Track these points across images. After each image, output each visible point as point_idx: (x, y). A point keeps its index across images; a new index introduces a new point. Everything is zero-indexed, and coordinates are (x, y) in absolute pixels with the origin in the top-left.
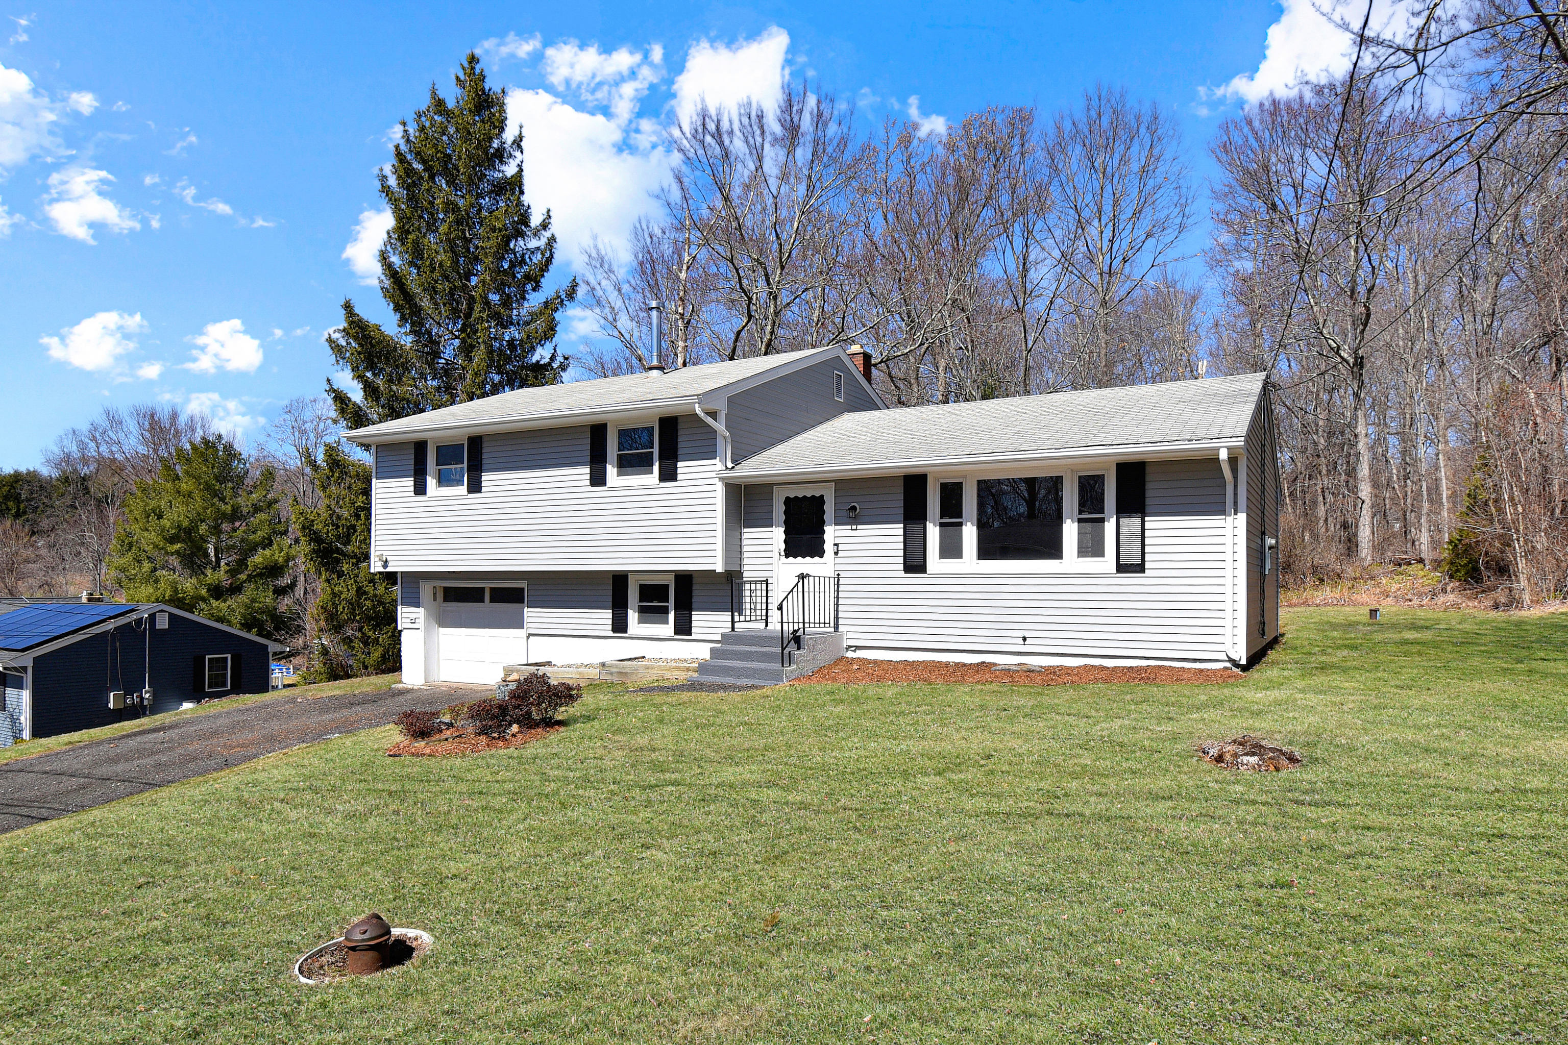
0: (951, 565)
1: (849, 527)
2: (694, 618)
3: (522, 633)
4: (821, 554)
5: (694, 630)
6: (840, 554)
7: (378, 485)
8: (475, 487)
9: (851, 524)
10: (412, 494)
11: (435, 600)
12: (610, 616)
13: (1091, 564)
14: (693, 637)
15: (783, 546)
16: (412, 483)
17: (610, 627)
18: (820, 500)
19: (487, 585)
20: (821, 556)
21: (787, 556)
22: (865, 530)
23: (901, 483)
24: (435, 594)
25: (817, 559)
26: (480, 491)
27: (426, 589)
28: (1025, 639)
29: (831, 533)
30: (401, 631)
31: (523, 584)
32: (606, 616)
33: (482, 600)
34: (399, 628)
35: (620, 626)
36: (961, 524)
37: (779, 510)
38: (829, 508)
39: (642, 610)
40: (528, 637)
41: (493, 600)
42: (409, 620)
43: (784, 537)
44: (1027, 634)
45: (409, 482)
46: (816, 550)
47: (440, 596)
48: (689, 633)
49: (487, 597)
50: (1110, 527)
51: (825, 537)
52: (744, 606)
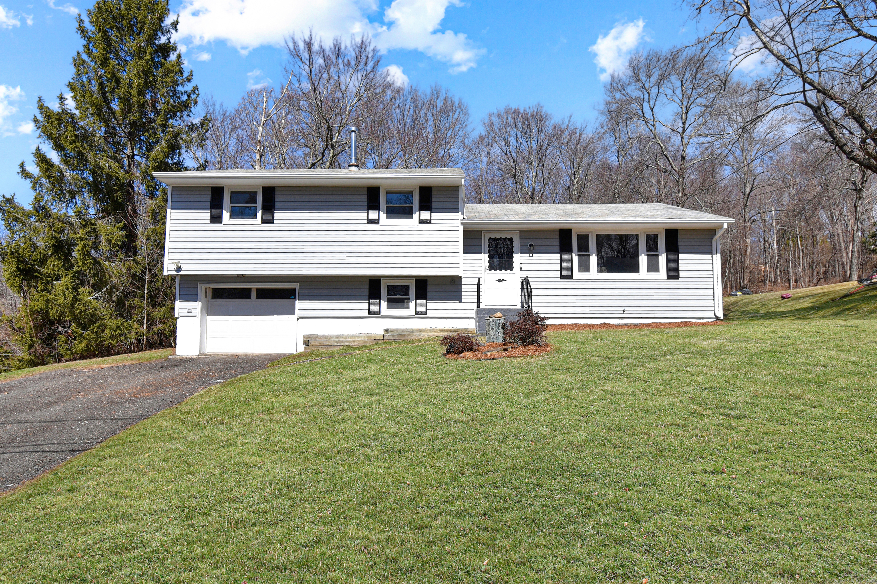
0: (584, 275)
1: (528, 255)
2: (429, 304)
3: (294, 318)
4: (511, 268)
5: (429, 312)
6: (523, 269)
7: (172, 214)
8: (268, 220)
9: (529, 253)
10: (209, 222)
11: (206, 297)
12: (367, 304)
13: (653, 275)
14: (428, 315)
15: (488, 264)
16: (209, 214)
17: (367, 311)
18: (511, 240)
19: (254, 286)
20: (511, 270)
21: (490, 269)
22: (537, 257)
23: (558, 233)
24: (206, 293)
25: (509, 271)
26: (273, 223)
27: (201, 288)
28: (624, 311)
29: (517, 258)
30: (177, 318)
31: (295, 286)
32: (363, 304)
33: (249, 296)
34: (176, 315)
35: (374, 310)
36: (589, 255)
37: (485, 244)
38: (516, 244)
39: (389, 301)
40: (298, 319)
41: (260, 297)
42: (186, 311)
43: (488, 259)
44: (626, 309)
45: (207, 214)
46: (509, 267)
47: (210, 294)
48: (424, 313)
49: (254, 294)
50: (663, 259)
51: (514, 260)
52: (463, 297)
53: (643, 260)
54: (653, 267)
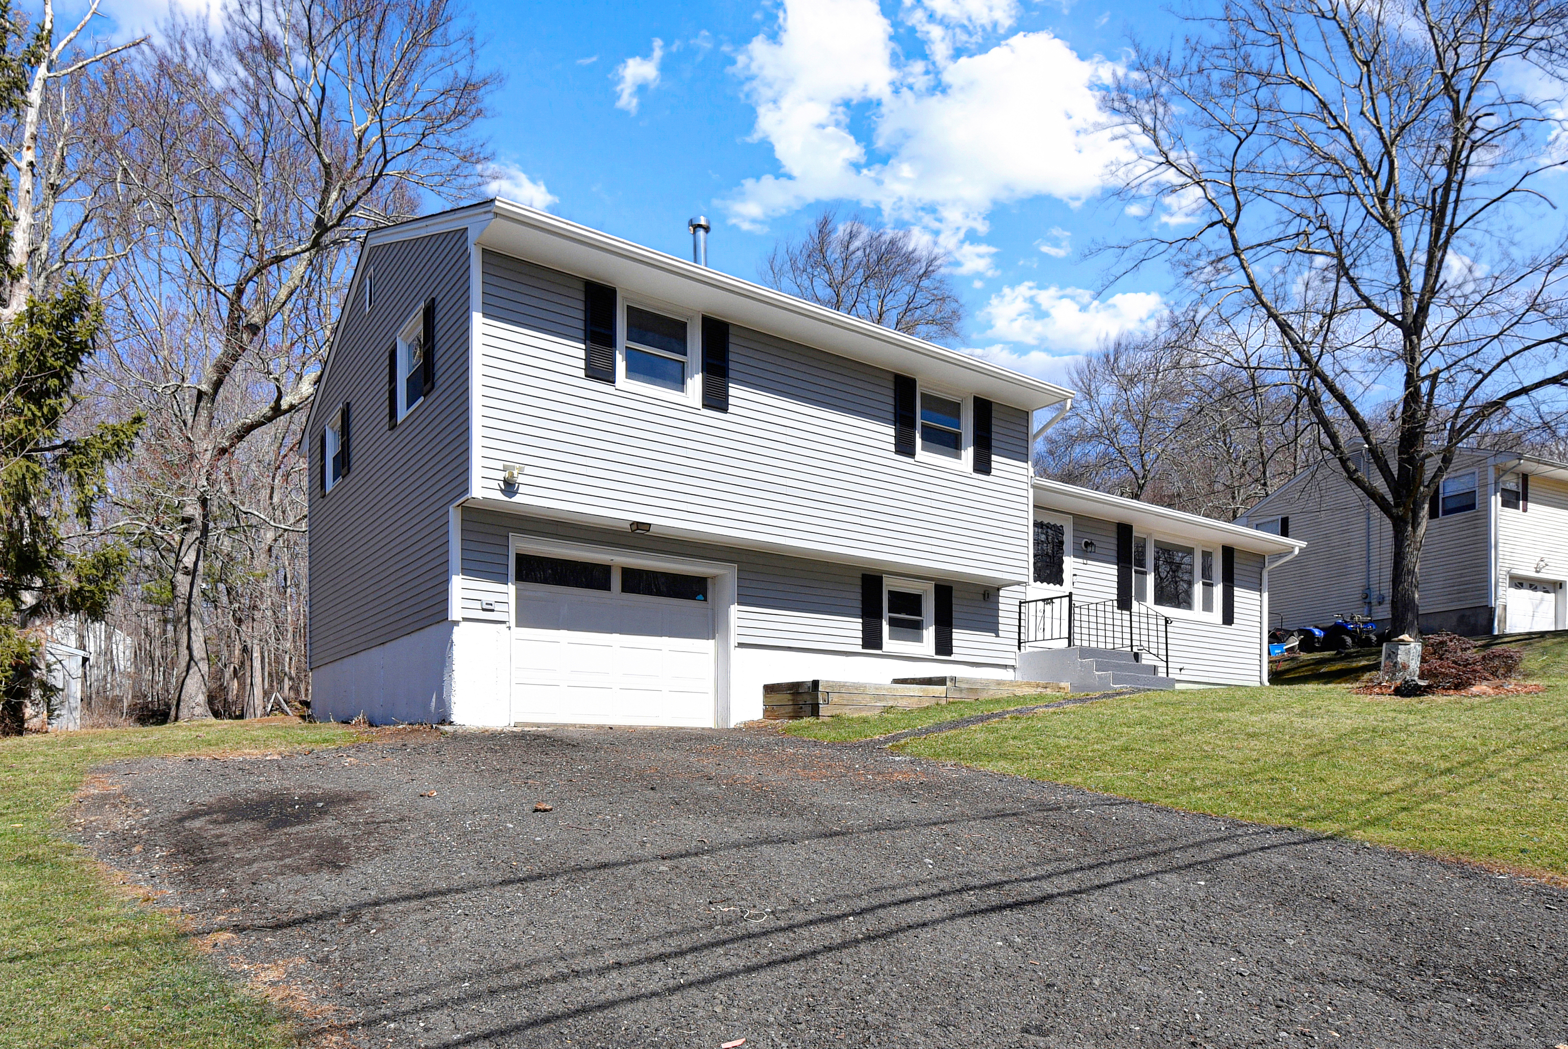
0: (1143, 606)
1: (1081, 561)
2: (954, 636)
4: (1060, 581)
5: (955, 650)
6: (1077, 585)
7: (487, 329)
8: (716, 400)
9: (1085, 558)
10: (582, 373)
12: (860, 627)
13: (1207, 616)
14: (957, 657)
15: (1033, 569)
16: (584, 354)
17: (860, 642)
18: (1061, 529)
20: (1061, 584)
21: (1035, 578)
22: (1094, 566)
23: (1115, 529)
25: (1057, 587)
26: (725, 411)
28: (1181, 669)
29: (1068, 564)
30: (456, 623)
32: (853, 627)
33: (605, 585)
34: (453, 615)
35: (872, 640)
36: (1146, 573)
38: (1068, 539)
39: (893, 623)
40: (735, 648)
41: (626, 589)
42: (478, 605)
45: (577, 350)
46: (1057, 579)
48: (950, 653)
49: (616, 581)
50: (1218, 591)
51: (1064, 566)
52: (1001, 627)
53: (1198, 589)
54: (1208, 606)
